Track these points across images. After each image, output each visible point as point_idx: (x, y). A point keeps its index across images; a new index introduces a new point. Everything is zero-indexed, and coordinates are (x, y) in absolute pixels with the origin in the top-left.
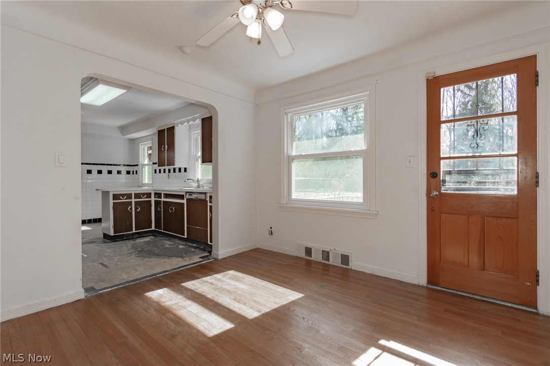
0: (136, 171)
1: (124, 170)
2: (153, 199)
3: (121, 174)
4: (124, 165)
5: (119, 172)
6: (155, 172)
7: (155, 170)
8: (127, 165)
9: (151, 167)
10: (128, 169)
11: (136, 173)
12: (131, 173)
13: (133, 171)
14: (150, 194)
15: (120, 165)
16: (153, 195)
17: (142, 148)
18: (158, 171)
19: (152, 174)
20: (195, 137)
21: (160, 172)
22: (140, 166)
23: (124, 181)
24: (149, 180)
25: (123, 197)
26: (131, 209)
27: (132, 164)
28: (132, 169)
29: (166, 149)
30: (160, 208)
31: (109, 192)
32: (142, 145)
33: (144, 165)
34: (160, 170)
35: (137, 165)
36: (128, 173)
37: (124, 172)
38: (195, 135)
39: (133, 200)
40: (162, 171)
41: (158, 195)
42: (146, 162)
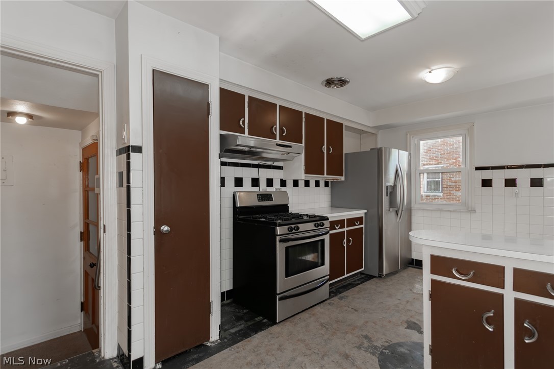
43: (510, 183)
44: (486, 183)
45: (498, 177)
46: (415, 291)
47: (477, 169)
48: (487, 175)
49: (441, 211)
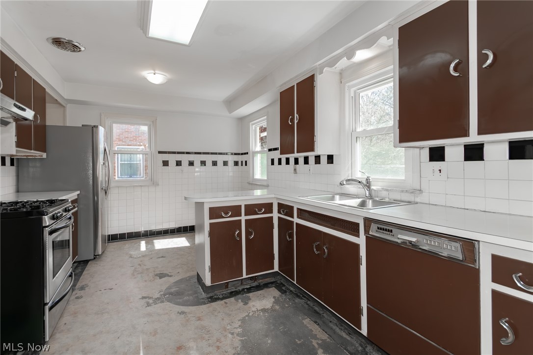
0: (246, 162)
1: (231, 159)
2: (275, 215)
3: (227, 165)
4: (232, 154)
5: (225, 163)
6: (273, 163)
7: (273, 161)
8: (236, 154)
9: (265, 156)
10: (236, 158)
11: (246, 165)
12: (240, 163)
13: (242, 162)
14: (271, 205)
15: (226, 154)
16: (275, 208)
17: (254, 129)
18: (276, 162)
19: (268, 165)
20: (352, 94)
21: (280, 163)
22: (250, 154)
23: (231, 174)
24: (262, 174)
25: (226, 213)
26: (240, 235)
27: (241, 152)
28: (242, 159)
29: (296, 122)
30: (291, 236)
31: (203, 203)
32: (253, 124)
33: (255, 153)
34: (280, 160)
35: (247, 153)
36: (236, 163)
37: (231, 163)
38: (353, 90)
39: (243, 218)
40: (284, 161)
41: (286, 209)
42: (258, 148)
43: (179, 163)
44: (166, 163)
45: (172, 159)
46: (135, 257)
47: (160, 152)
48: (166, 157)
49: (134, 186)
